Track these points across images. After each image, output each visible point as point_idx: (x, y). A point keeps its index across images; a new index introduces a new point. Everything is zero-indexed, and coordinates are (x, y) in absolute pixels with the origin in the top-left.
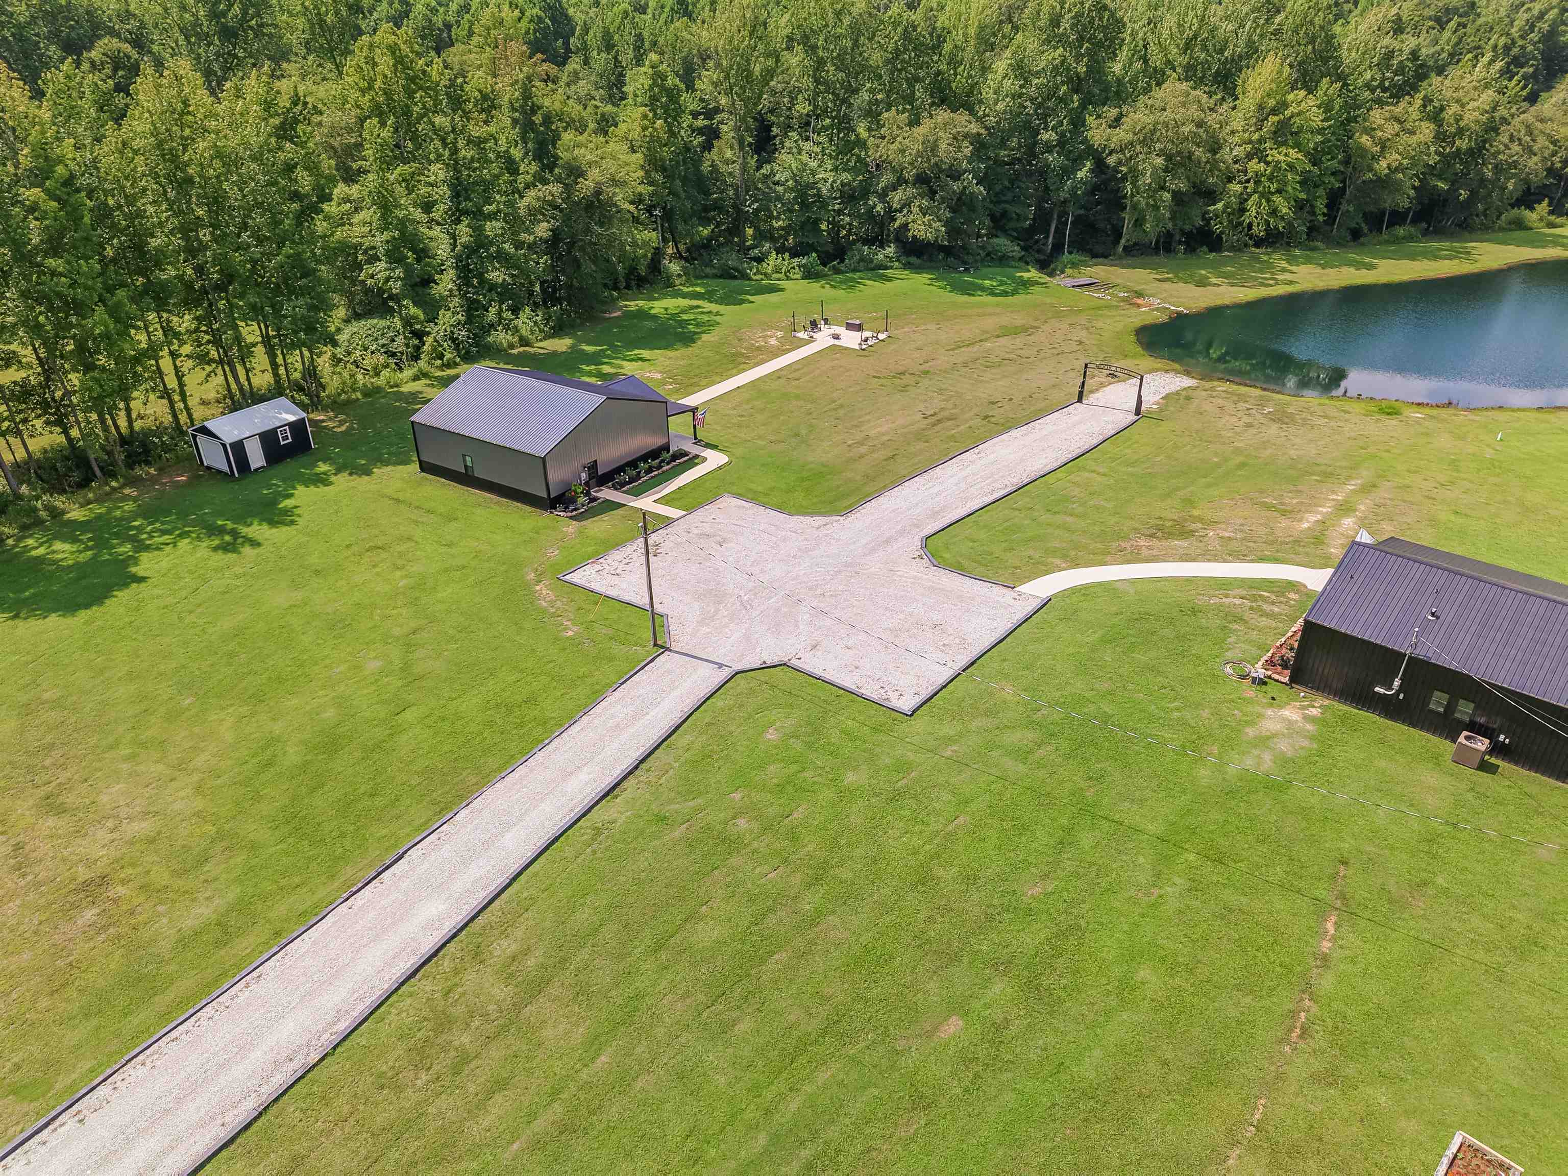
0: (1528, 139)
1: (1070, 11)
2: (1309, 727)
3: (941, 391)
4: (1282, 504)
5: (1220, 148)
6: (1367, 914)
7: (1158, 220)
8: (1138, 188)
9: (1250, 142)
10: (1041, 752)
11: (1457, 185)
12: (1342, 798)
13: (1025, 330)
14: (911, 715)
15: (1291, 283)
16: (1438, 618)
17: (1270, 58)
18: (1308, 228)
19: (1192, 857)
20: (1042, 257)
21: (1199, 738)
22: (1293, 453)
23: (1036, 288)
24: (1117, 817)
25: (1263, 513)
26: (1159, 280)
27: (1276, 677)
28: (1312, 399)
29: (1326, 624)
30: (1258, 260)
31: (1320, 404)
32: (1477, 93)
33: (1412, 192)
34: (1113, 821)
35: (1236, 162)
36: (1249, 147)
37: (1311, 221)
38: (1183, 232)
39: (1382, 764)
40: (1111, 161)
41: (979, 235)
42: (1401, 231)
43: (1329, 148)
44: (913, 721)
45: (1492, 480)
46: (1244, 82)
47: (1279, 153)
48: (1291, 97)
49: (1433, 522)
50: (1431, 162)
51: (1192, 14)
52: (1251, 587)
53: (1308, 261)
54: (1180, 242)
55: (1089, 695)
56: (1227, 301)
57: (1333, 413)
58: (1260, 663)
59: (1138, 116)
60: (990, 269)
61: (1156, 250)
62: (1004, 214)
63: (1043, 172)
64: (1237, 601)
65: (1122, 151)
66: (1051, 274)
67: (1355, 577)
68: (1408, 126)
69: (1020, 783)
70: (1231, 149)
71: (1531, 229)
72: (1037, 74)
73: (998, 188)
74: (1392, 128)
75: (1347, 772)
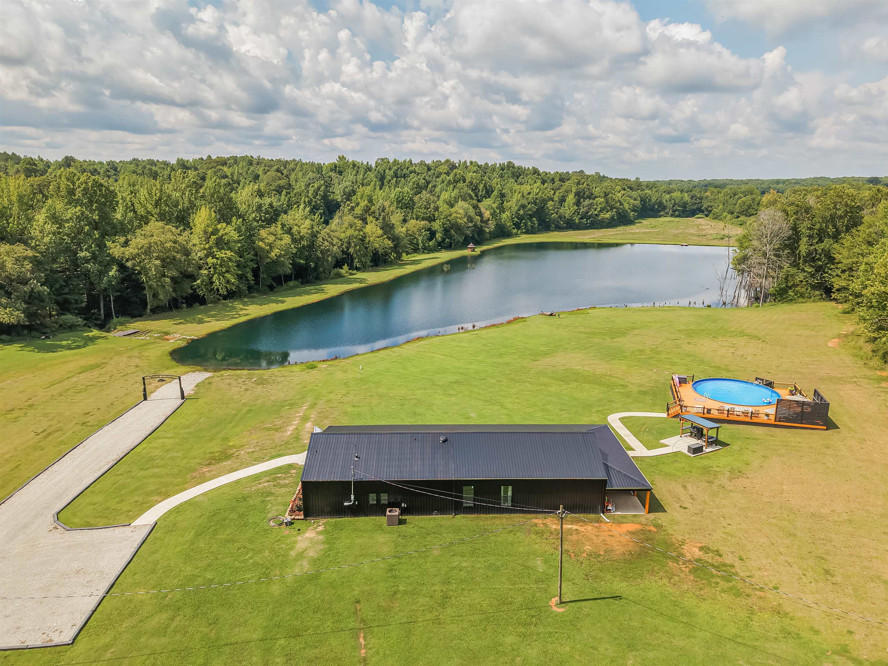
0: (330, 239)
1: (79, 187)
2: (321, 537)
3: (46, 415)
4: (275, 425)
5: (190, 253)
6: (376, 624)
7: (166, 293)
8: (149, 277)
9: (205, 249)
10: (174, 624)
11: (308, 261)
12: (346, 568)
13: (98, 366)
14: (72, 643)
15: (247, 315)
16: (359, 458)
17: (203, 208)
18: (248, 287)
19: (282, 642)
20: (99, 322)
21: (267, 569)
22: (273, 398)
23: (99, 341)
24: (233, 640)
25: (266, 433)
26: (176, 324)
27: (297, 517)
28: (275, 370)
29: (312, 480)
30: (227, 306)
31: (279, 371)
32: (303, 221)
33: (290, 266)
34: (231, 644)
35: (201, 259)
36: (205, 252)
37: (248, 284)
38: (182, 297)
39: (358, 541)
40: (129, 264)
41: (51, 316)
42: (291, 284)
43: (245, 249)
44: (75, 647)
45: (364, 387)
46: (193, 221)
47: (222, 253)
48: (219, 226)
49: (345, 413)
50: (294, 252)
51: (154, 188)
52: (271, 474)
53: (253, 303)
54: (183, 303)
55: (196, 572)
56: (217, 329)
57: (287, 374)
58: (287, 513)
59: (138, 240)
60: (64, 334)
61: (170, 309)
62: (66, 301)
63: (86, 274)
64: (266, 484)
65: (133, 259)
66: (108, 331)
67: (318, 451)
68: (279, 236)
69: (165, 650)
70: (197, 253)
71: (344, 277)
72: (67, 221)
73: (57, 286)
74: (272, 238)
75: (345, 553)
